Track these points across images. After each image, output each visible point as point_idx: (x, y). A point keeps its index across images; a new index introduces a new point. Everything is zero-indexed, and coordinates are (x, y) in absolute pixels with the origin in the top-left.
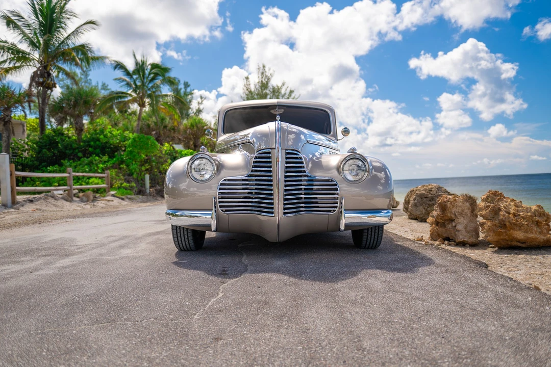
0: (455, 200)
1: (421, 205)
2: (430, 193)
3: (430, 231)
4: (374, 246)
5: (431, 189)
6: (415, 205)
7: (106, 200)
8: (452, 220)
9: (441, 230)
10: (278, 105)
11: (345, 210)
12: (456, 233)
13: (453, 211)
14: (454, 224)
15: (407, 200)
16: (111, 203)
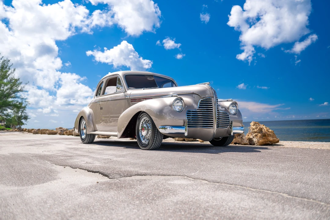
11: (233, 127)
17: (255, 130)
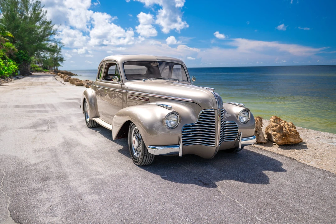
0: (257, 121)
11: (242, 138)
12: (259, 138)
14: (258, 133)
17: (275, 129)
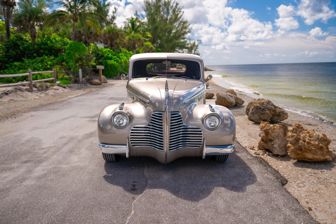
0: (274, 128)
1: (256, 113)
2: (262, 106)
3: (259, 144)
4: (223, 161)
5: (263, 103)
6: (253, 113)
7: (54, 89)
8: (271, 141)
9: (264, 145)
10: (167, 59)
11: (206, 146)
12: (273, 149)
13: (273, 135)
14: (272, 143)
15: (248, 108)
16: (58, 91)
17: (290, 140)
